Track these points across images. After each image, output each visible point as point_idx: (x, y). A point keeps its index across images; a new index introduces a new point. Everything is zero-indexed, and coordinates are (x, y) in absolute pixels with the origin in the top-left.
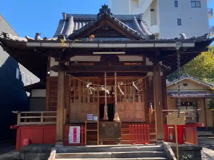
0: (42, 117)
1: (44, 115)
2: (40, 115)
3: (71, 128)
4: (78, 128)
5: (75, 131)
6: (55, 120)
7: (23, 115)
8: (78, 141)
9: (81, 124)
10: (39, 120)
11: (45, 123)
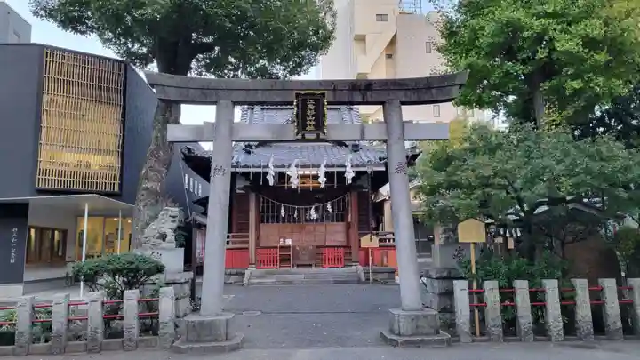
0: (230, 240)
1: (233, 237)
6: (247, 242)
11: (235, 246)
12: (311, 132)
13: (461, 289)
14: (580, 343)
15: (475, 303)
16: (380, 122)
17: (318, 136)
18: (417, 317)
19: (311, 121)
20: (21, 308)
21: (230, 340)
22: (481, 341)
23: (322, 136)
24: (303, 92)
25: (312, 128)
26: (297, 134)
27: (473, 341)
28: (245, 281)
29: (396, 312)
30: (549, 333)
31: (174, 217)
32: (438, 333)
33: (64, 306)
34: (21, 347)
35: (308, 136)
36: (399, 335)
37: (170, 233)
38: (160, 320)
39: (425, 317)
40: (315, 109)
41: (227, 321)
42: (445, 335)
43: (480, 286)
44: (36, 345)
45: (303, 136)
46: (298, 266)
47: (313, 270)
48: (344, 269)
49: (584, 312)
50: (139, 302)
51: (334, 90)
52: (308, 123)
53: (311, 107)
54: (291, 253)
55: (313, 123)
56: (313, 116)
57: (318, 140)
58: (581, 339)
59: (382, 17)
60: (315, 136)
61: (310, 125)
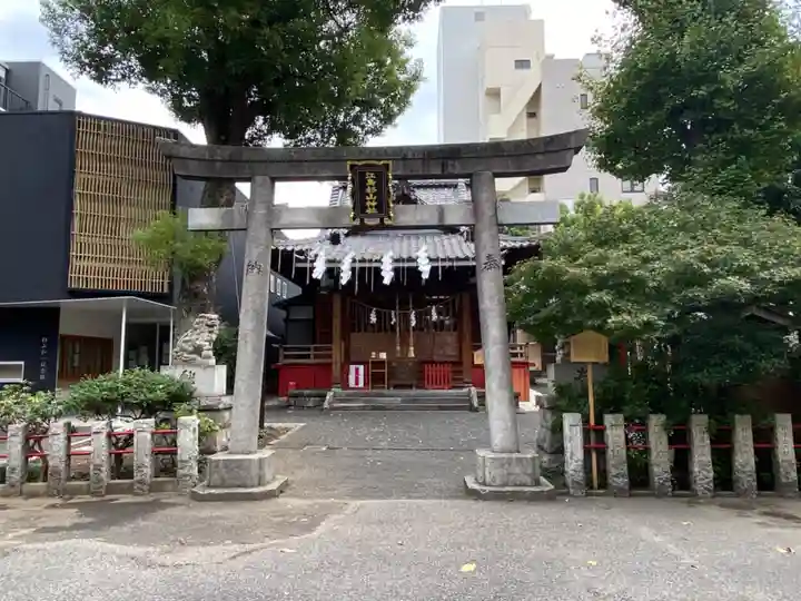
0: (311, 353)
1: (316, 349)
2: (309, 349)
3: (352, 368)
4: (361, 368)
5: (357, 370)
6: (330, 356)
7: (286, 349)
8: (361, 385)
9: (365, 363)
10: (308, 357)
11: (317, 361)
12: (371, 216)
13: (572, 424)
14: (736, 500)
15: (593, 444)
16: (466, 201)
17: (382, 220)
18: (509, 461)
20: (13, 439)
21: (264, 485)
22: (598, 495)
23: (387, 222)
24: (360, 163)
25: (374, 211)
26: (354, 219)
27: (587, 495)
28: (326, 405)
29: (481, 453)
30: (694, 486)
31: (212, 326)
32: (537, 483)
33: (63, 437)
34: (13, 486)
35: (368, 222)
36: (484, 484)
37: (207, 346)
38: (179, 458)
39: (519, 460)
40: (376, 185)
41: (261, 460)
42: (547, 486)
43: (599, 420)
44: (32, 484)
45: (362, 221)
46: (396, 387)
47: (414, 392)
48: (450, 391)
49: (745, 458)
50: (153, 434)
51: (404, 159)
52: (368, 204)
53: (371, 182)
54: (386, 371)
55: (374, 204)
56: (374, 195)
57: (382, 227)
58: (738, 496)
59: (522, 64)
60: (377, 221)
61: (371, 207)
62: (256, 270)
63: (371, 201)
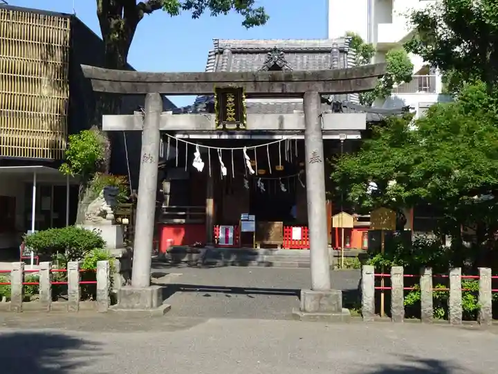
0: (187, 213)
1: (191, 211)
2: (184, 210)
4: (231, 228)
5: (227, 230)
10: (184, 216)
11: (192, 221)
12: (232, 122)
13: (367, 273)
15: (382, 287)
17: (238, 126)
19: (231, 113)
23: (241, 126)
25: (233, 119)
26: (218, 125)
29: (303, 291)
30: (449, 317)
33: (20, 272)
35: (229, 127)
37: (109, 211)
38: (97, 288)
39: (328, 296)
40: (234, 102)
45: (224, 126)
47: (278, 251)
51: (255, 81)
52: (229, 114)
53: (231, 100)
55: (233, 114)
56: (233, 108)
60: (235, 126)
61: (230, 116)
62: (149, 160)
63: (230, 112)
